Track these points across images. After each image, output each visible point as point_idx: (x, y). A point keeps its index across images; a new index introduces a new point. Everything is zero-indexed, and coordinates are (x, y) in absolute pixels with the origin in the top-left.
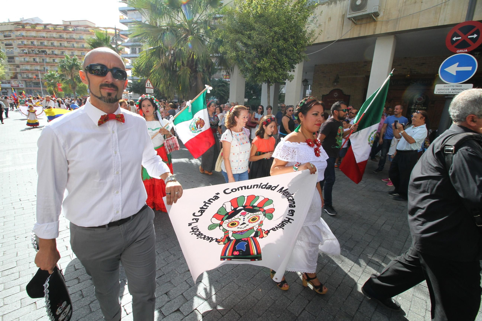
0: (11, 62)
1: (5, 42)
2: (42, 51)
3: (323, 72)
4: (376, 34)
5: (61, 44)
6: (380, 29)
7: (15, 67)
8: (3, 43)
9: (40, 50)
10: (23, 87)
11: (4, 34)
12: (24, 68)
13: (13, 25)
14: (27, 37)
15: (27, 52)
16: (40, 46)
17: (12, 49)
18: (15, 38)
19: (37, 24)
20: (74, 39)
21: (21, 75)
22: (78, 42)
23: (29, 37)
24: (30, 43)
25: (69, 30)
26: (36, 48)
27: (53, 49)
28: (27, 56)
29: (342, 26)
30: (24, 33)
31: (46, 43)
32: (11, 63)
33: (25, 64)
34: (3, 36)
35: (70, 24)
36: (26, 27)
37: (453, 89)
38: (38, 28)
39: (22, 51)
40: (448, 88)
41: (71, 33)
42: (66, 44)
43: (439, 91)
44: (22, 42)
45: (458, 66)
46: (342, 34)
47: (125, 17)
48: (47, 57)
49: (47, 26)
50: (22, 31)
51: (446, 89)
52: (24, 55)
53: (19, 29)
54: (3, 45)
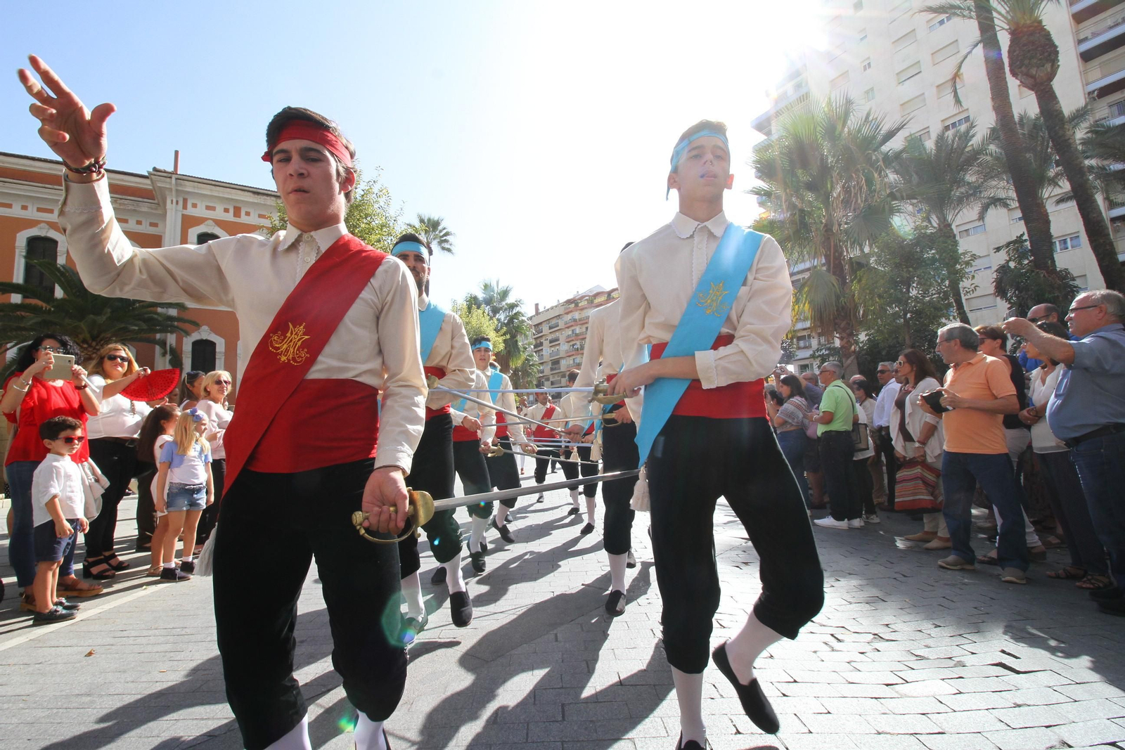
0: (555, 369)
1: (550, 338)
7: (559, 378)
8: (547, 339)
11: (550, 325)
13: (563, 305)
14: (580, 320)
17: (558, 347)
18: (563, 327)
19: (598, 294)
30: (577, 315)
32: (554, 372)
34: (549, 327)
36: (580, 305)
38: (597, 301)
44: (573, 331)
50: (574, 313)
52: (574, 353)
53: (570, 310)
54: (546, 343)
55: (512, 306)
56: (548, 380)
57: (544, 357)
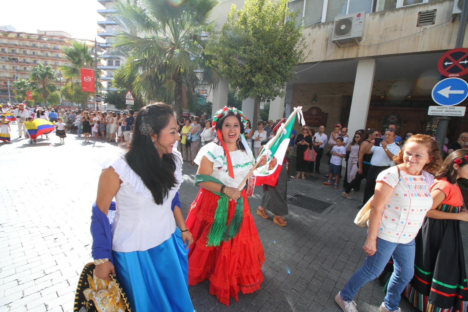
2: (13, 58)
3: (302, 91)
4: (358, 57)
5: (34, 53)
6: (363, 52)
9: (11, 58)
16: (12, 54)
19: (10, 32)
20: (48, 48)
22: (52, 52)
25: (43, 40)
26: (6, 55)
27: (24, 57)
29: (326, 48)
31: (18, 51)
35: (45, 33)
37: (447, 111)
38: (10, 36)
40: (441, 110)
41: (45, 42)
42: (39, 53)
43: (432, 112)
45: (451, 89)
46: (326, 56)
47: (103, 30)
48: (18, 65)
49: (21, 35)
51: (439, 111)
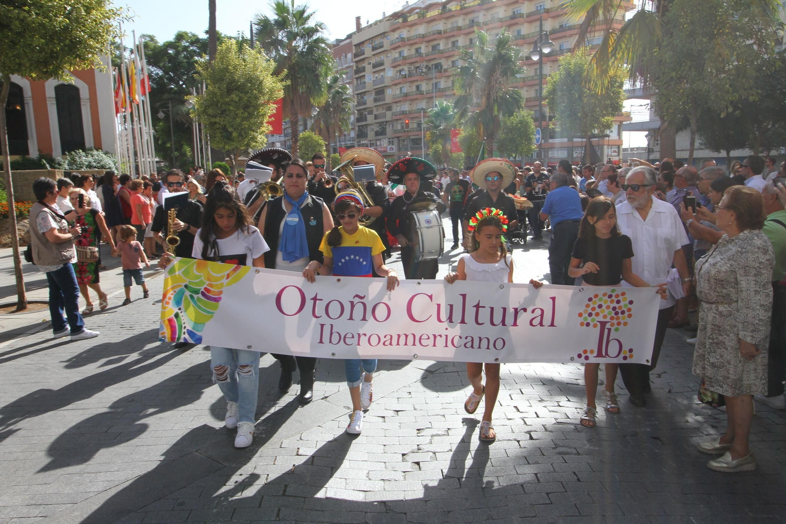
0: (379, 100)
1: (373, 61)
2: (433, 65)
7: (384, 111)
8: (370, 64)
9: (430, 64)
10: (394, 151)
11: (373, 44)
12: (398, 109)
13: (389, 20)
14: (409, 39)
15: (407, 73)
16: (432, 54)
17: (382, 74)
18: (388, 48)
19: (430, 7)
21: (393, 126)
23: (414, 39)
24: (413, 52)
26: (423, 61)
27: (454, 56)
28: (406, 83)
30: (405, 33)
31: (442, 45)
32: (379, 103)
33: (400, 101)
34: (371, 48)
36: (409, 19)
38: (431, 14)
39: (398, 74)
44: (400, 53)
48: (441, 77)
49: (448, 6)
50: (401, 30)
52: (401, 80)
53: (397, 26)
54: (369, 68)
55: (313, 31)
56: (371, 113)
57: (367, 84)
